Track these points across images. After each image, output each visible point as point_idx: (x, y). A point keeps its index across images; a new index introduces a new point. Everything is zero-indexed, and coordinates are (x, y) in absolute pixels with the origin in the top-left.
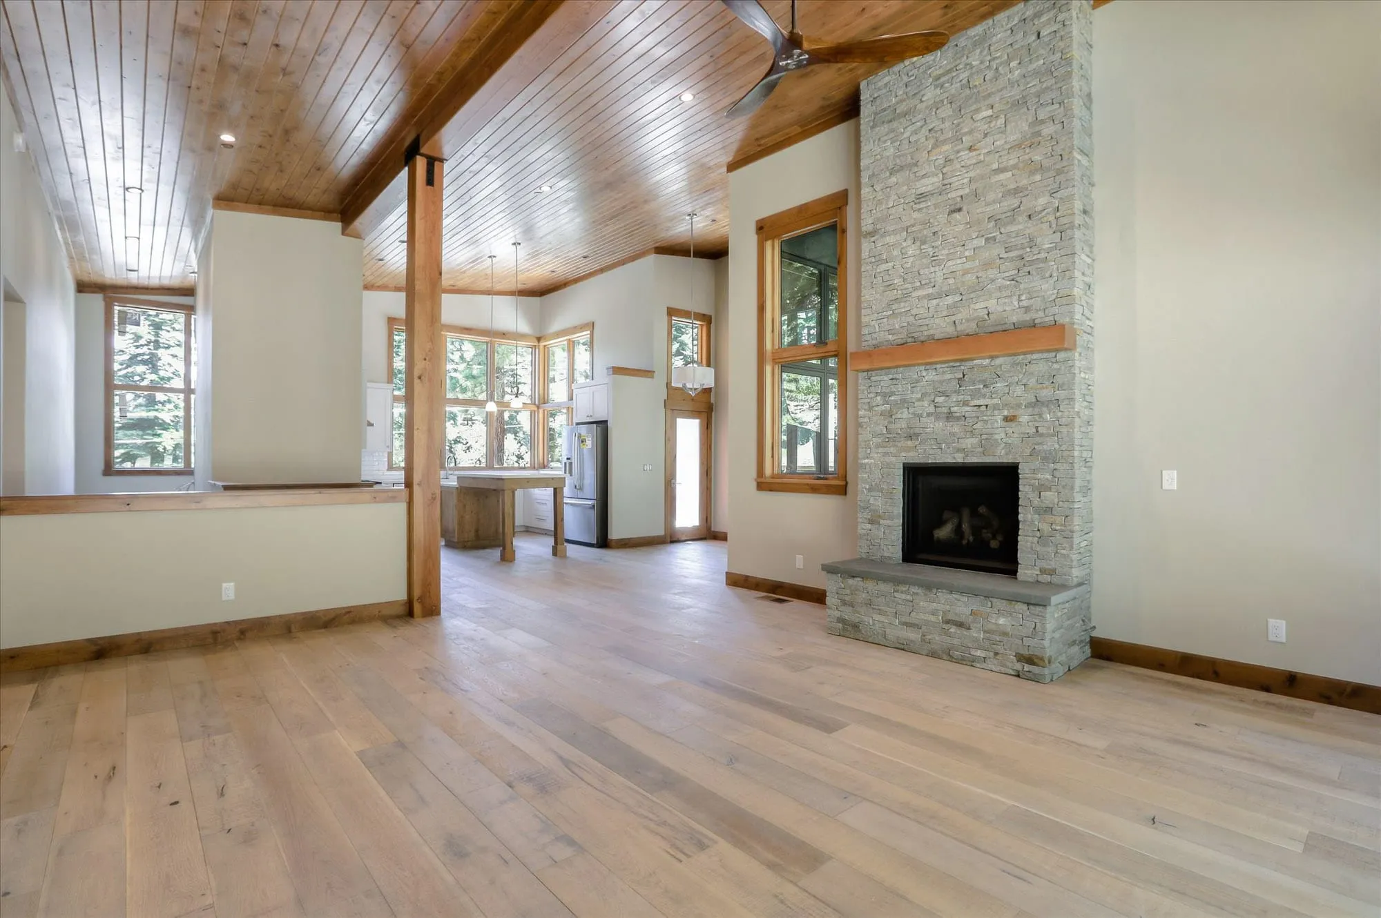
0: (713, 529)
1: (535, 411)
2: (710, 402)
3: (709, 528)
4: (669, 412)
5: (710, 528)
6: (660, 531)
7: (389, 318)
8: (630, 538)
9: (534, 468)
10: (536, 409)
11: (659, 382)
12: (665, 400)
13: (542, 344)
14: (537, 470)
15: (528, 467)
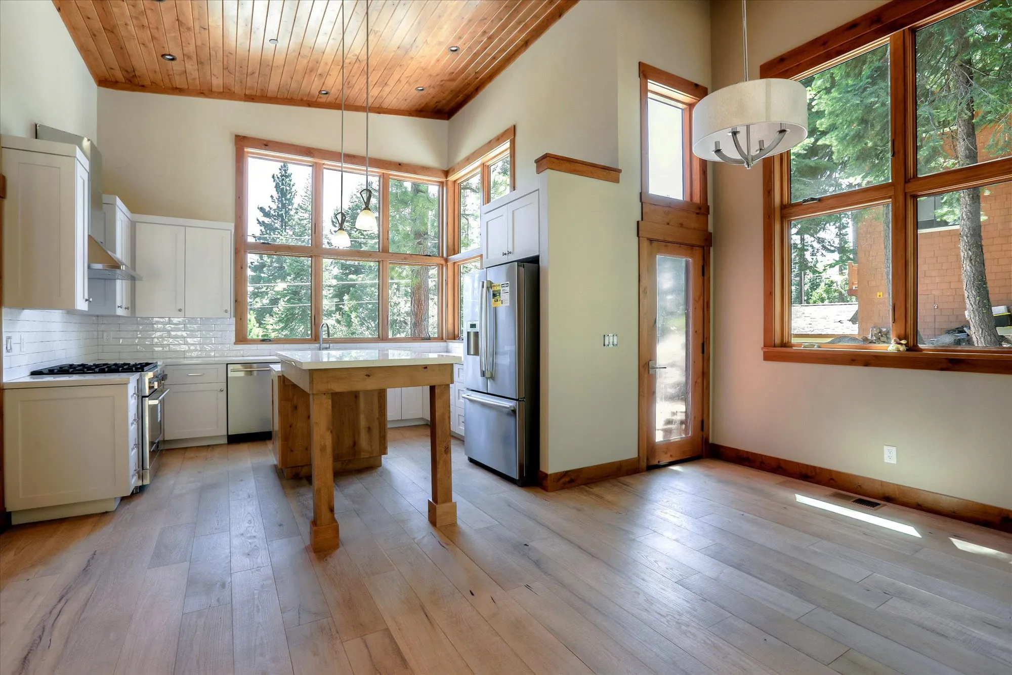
0: (711, 441)
1: (442, 265)
2: (707, 230)
3: (705, 440)
4: (645, 244)
5: (707, 439)
6: (629, 451)
7: (237, 137)
8: (581, 469)
9: (443, 339)
10: (443, 262)
11: (626, 189)
12: (638, 222)
13: (452, 178)
14: (446, 341)
15: (435, 339)
